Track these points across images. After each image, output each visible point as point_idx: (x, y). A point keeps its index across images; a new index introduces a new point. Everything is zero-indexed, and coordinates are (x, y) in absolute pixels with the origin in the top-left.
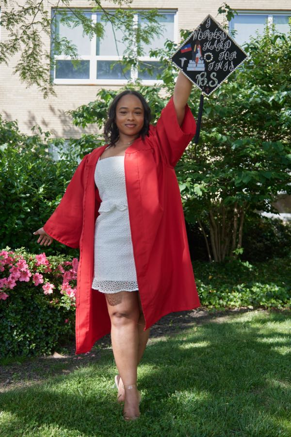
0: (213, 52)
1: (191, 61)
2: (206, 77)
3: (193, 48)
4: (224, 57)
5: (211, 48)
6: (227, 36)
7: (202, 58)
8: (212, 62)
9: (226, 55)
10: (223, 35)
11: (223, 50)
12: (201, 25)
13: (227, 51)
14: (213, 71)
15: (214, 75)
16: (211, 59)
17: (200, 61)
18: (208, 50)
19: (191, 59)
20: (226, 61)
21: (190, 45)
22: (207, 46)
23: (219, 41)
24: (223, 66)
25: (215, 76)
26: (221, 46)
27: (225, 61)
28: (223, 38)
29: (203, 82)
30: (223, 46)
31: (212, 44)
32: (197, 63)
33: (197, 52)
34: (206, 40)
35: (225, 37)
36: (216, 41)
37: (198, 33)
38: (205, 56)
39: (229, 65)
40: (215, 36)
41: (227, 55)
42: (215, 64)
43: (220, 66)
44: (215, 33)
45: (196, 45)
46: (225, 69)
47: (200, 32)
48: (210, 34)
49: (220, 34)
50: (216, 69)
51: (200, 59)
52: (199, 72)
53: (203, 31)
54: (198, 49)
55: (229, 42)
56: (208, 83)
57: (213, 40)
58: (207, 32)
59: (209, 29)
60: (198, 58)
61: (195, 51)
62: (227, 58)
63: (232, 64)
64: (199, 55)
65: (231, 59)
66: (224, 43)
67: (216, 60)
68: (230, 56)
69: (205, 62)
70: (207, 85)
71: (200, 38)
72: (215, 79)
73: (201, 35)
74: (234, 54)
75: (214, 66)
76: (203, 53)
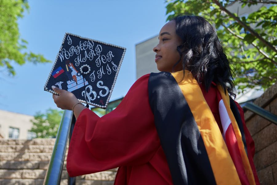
0: (88, 62)
1: (69, 82)
2: (93, 90)
3: (65, 69)
4: (101, 61)
5: (84, 61)
6: (94, 42)
7: (79, 74)
8: (91, 72)
9: (102, 59)
10: (90, 43)
11: (97, 57)
12: (63, 45)
13: (101, 55)
14: (97, 80)
15: (100, 84)
16: (89, 70)
17: (78, 78)
18: (82, 64)
19: (68, 80)
20: (106, 64)
21: (60, 68)
22: (79, 60)
23: (88, 51)
24: (105, 70)
25: (102, 84)
26: (93, 54)
27: (105, 66)
28: (90, 46)
29: (92, 95)
30: (95, 52)
31: (83, 56)
32: (76, 81)
33: (71, 71)
34: (75, 56)
35: (93, 45)
36: (86, 52)
37: (64, 54)
38: (81, 70)
39: (111, 66)
40: (82, 48)
41: (104, 58)
42: (95, 73)
43: (102, 72)
44: (80, 45)
45: (66, 65)
46: (109, 72)
47: (65, 52)
48: (76, 49)
49: (87, 44)
50: (100, 77)
51: (77, 75)
52: (83, 88)
53: (67, 49)
54: (71, 67)
55: (99, 46)
56: (98, 94)
57: (82, 53)
58: (73, 49)
59: (73, 45)
60: (75, 76)
61: (68, 70)
62: (105, 61)
63: (113, 64)
64: (74, 73)
65: (109, 60)
66: (94, 49)
67: (95, 68)
68: (107, 58)
69: (84, 76)
70: (99, 97)
71: (68, 57)
72: (103, 87)
73: (67, 54)
74: (111, 54)
75: (96, 75)
76: (77, 69)
